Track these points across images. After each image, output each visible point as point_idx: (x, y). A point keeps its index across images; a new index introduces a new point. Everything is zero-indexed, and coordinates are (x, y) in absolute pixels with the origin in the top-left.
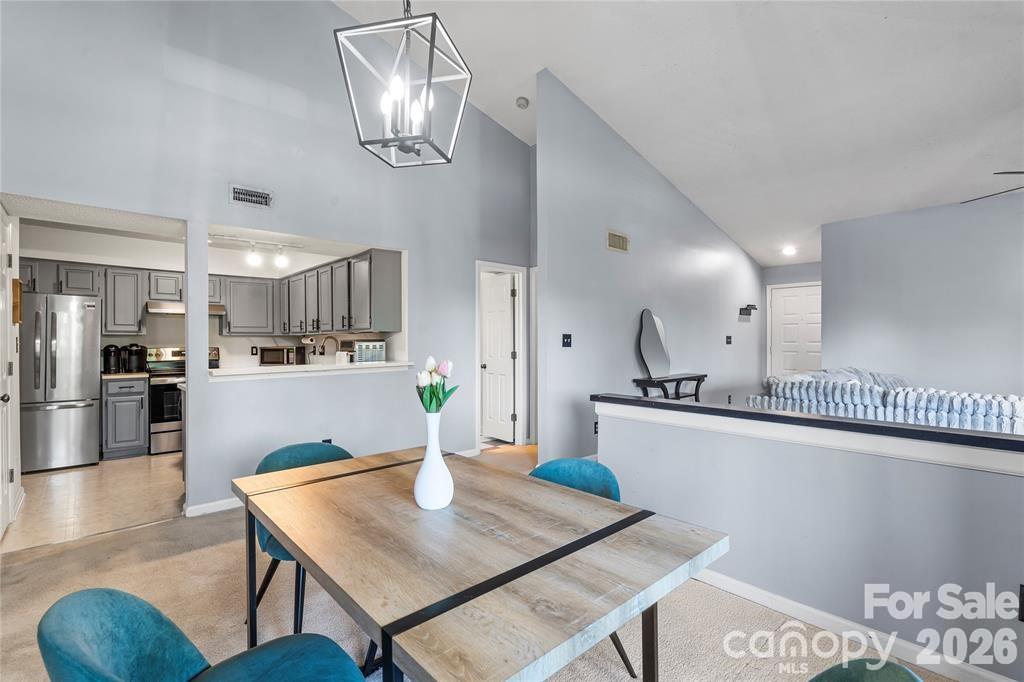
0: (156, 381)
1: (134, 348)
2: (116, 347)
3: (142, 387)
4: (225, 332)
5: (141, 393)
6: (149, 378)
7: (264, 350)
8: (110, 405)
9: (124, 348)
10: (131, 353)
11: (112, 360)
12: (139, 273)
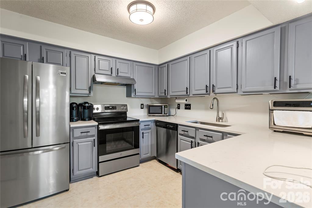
0: (102, 127)
1: (87, 105)
2: (76, 104)
3: (94, 132)
4: (133, 95)
5: (93, 136)
6: (98, 126)
7: (149, 107)
8: (75, 145)
9: (81, 105)
10: (85, 108)
11: (74, 112)
12: (89, 55)
